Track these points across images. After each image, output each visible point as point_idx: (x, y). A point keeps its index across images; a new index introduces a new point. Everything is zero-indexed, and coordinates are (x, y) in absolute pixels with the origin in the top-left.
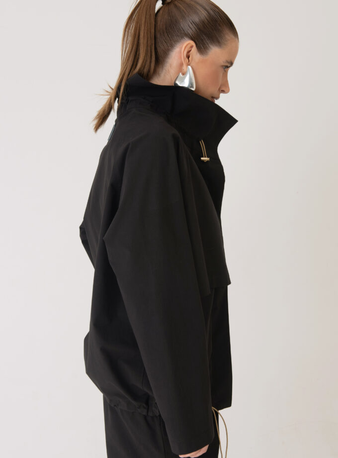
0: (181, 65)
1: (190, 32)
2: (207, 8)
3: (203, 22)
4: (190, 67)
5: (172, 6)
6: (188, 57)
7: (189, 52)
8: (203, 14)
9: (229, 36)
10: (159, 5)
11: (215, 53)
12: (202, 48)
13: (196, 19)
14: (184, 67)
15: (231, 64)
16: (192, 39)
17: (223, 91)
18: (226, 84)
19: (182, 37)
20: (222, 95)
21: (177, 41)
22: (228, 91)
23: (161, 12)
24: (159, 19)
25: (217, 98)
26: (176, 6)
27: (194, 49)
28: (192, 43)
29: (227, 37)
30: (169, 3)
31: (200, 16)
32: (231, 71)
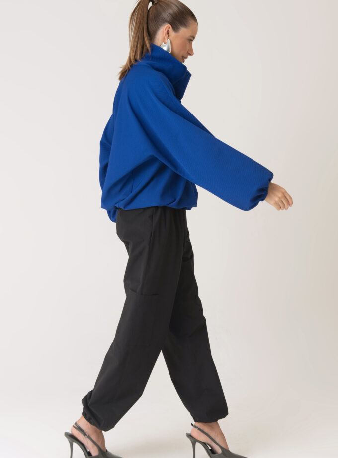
0: (164, 38)
1: (168, 20)
2: (178, 6)
3: (176, 14)
4: (169, 40)
5: (158, 5)
6: (168, 34)
7: (168, 31)
8: (175, 9)
9: (191, 21)
10: (150, 5)
11: (184, 31)
12: (175, 28)
13: (171, 12)
14: (166, 39)
15: (194, 38)
16: (169, 24)
17: (190, 54)
18: (191, 50)
19: (164, 23)
20: (189, 57)
21: (160, 25)
22: (193, 55)
23: (151, 9)
24: (150, 13)
25: (186, 58)
26: (160, 5)
27: (171, 30)
28: (170, 26)
29: (191, 22)
30: (156, 4)
31: (173, 10)
32: (194, 43)
